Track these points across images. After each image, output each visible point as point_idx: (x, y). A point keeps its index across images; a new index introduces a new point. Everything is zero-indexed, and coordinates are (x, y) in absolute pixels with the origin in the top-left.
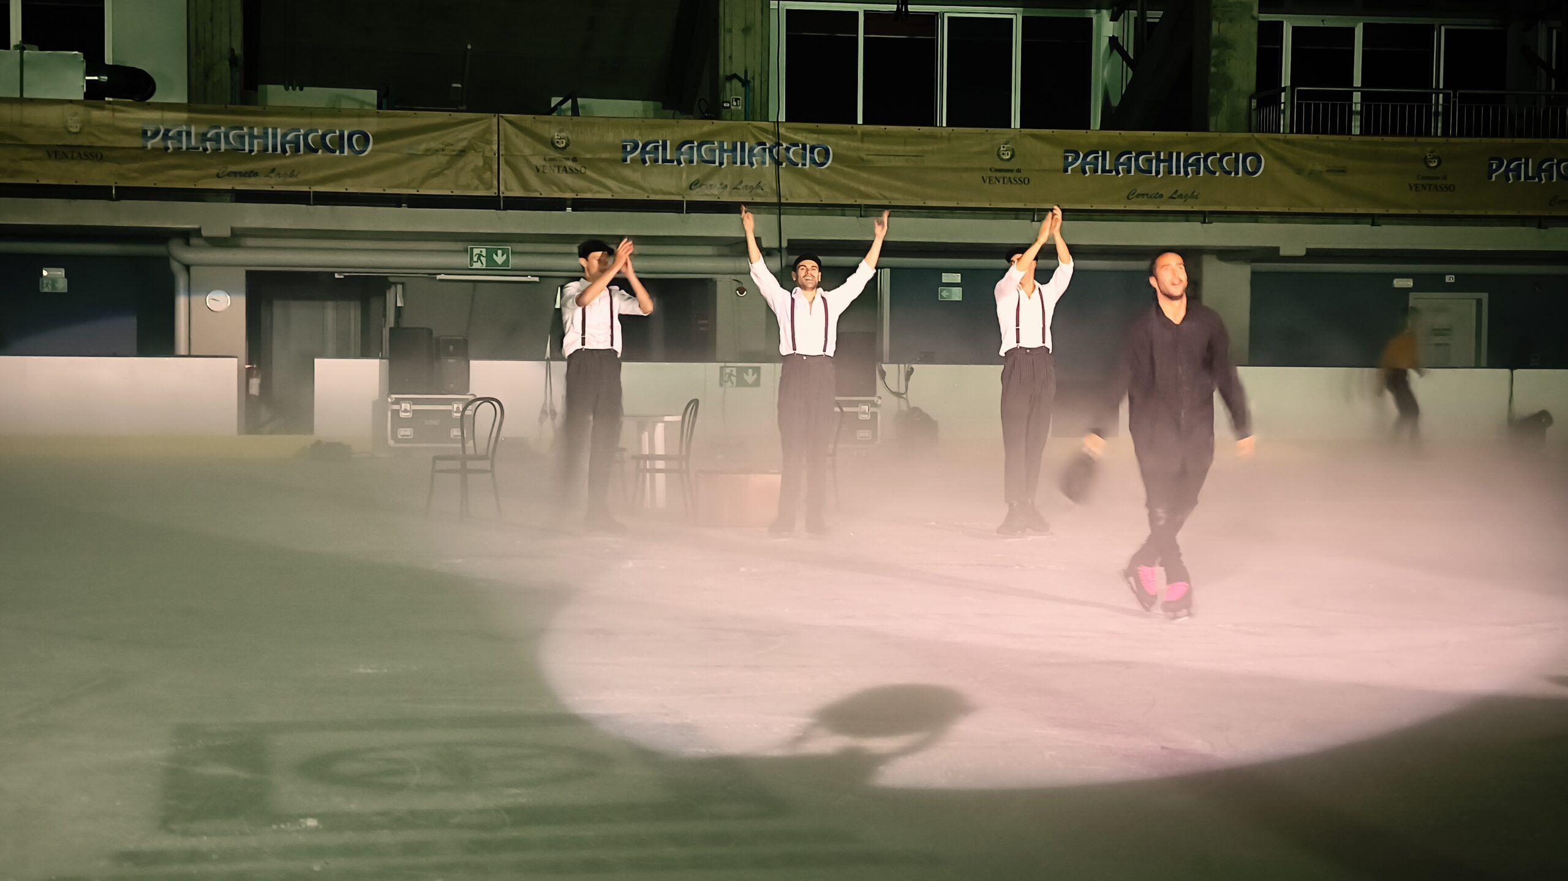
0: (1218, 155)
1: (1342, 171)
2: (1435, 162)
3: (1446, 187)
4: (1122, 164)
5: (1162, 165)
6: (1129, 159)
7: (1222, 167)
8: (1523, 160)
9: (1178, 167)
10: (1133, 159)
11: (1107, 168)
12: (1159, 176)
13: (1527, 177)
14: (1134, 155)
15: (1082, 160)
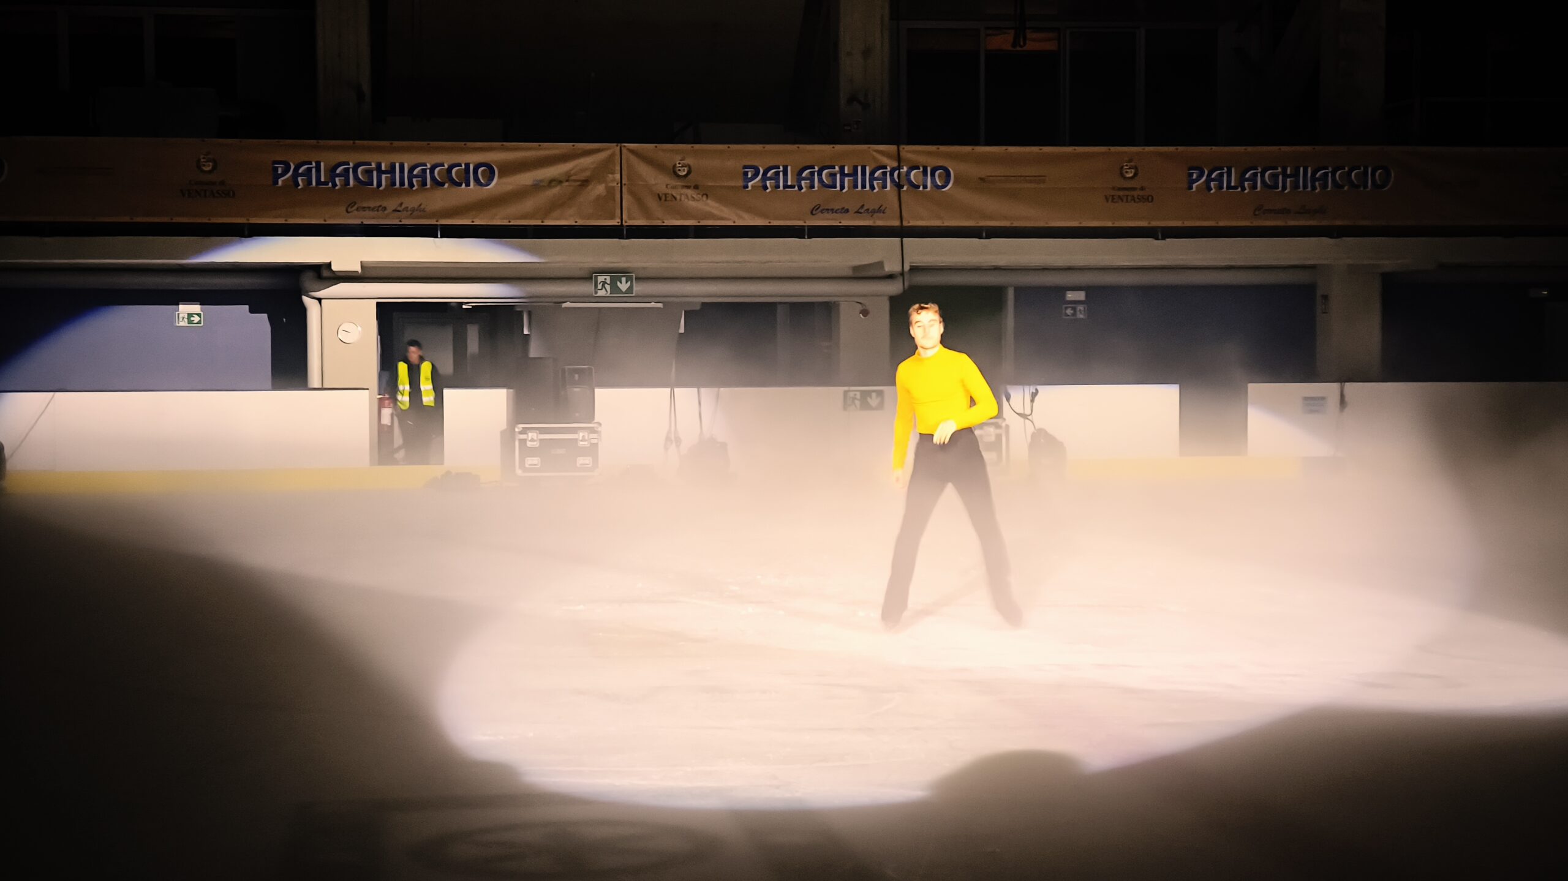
0: (1347, 169)
4: (1247, 180)
6: (1255, 175)
7: (1351, 181)
9: (1305, 182)
10: (1259, 174)
12: (1286, 191)
14: (1260, 170)
15: (1207, 176)
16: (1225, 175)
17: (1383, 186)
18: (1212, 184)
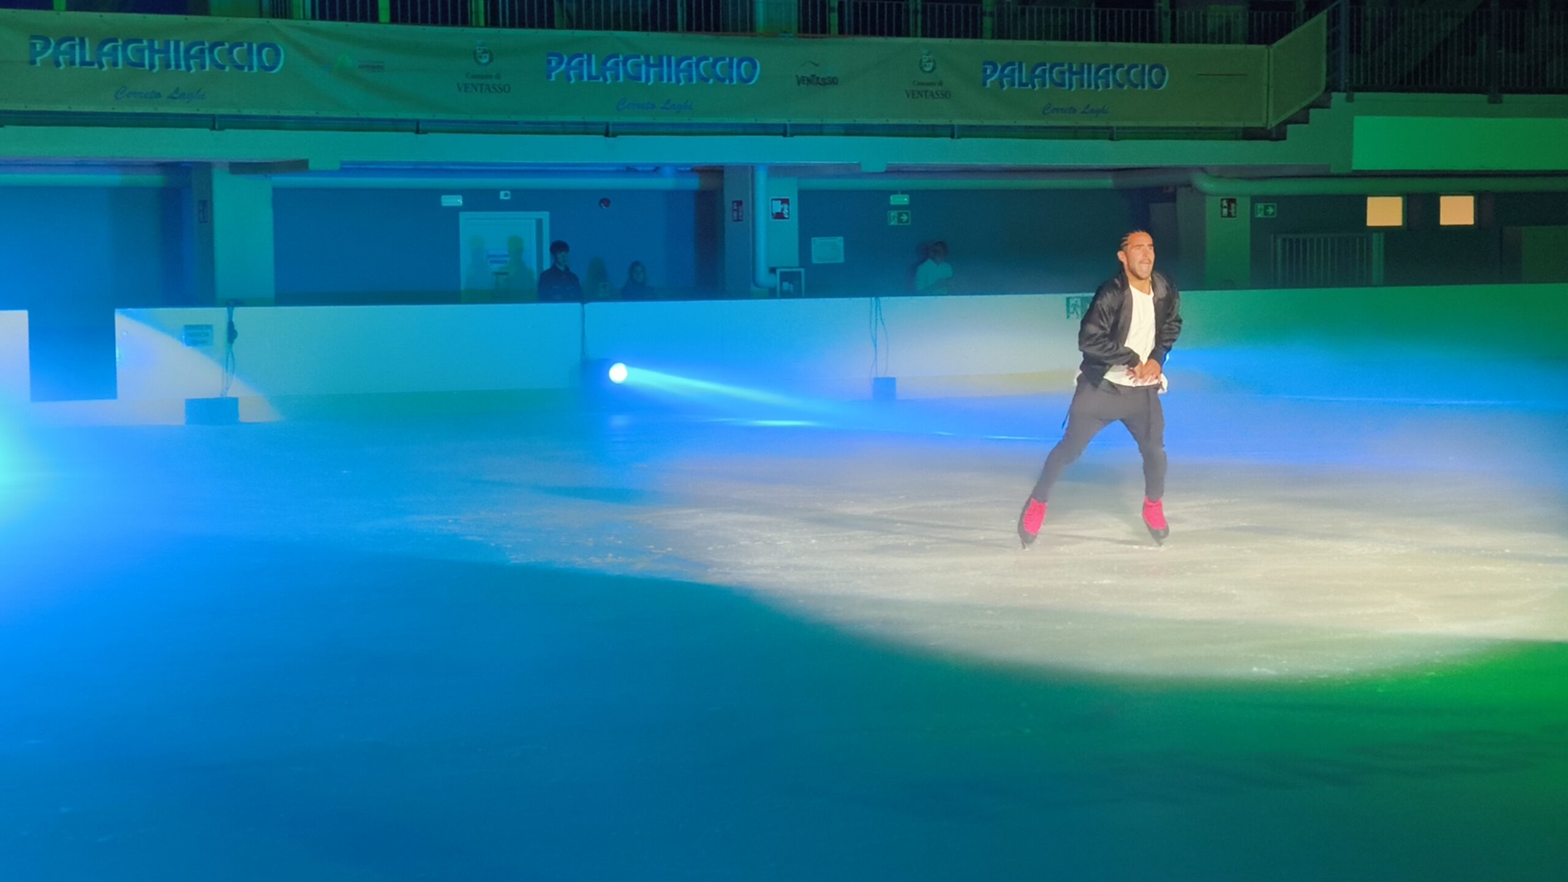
0: (227, 46)
1: (378, 67)
2: (485, 57)
3: (500, 88)
4: (105, 54)
5: (157, 57)
6: (115, 48)
7: (233, 61)
8: (585, 57)
9: (177, 60)
10: (120, 48)
11: (88, 59)
12: (155, 71)
13: (590, 77)
14: (120, 43)
15: (55, 48)
16: (77, 47)
17: (273, 68)
18: (61, 59)
